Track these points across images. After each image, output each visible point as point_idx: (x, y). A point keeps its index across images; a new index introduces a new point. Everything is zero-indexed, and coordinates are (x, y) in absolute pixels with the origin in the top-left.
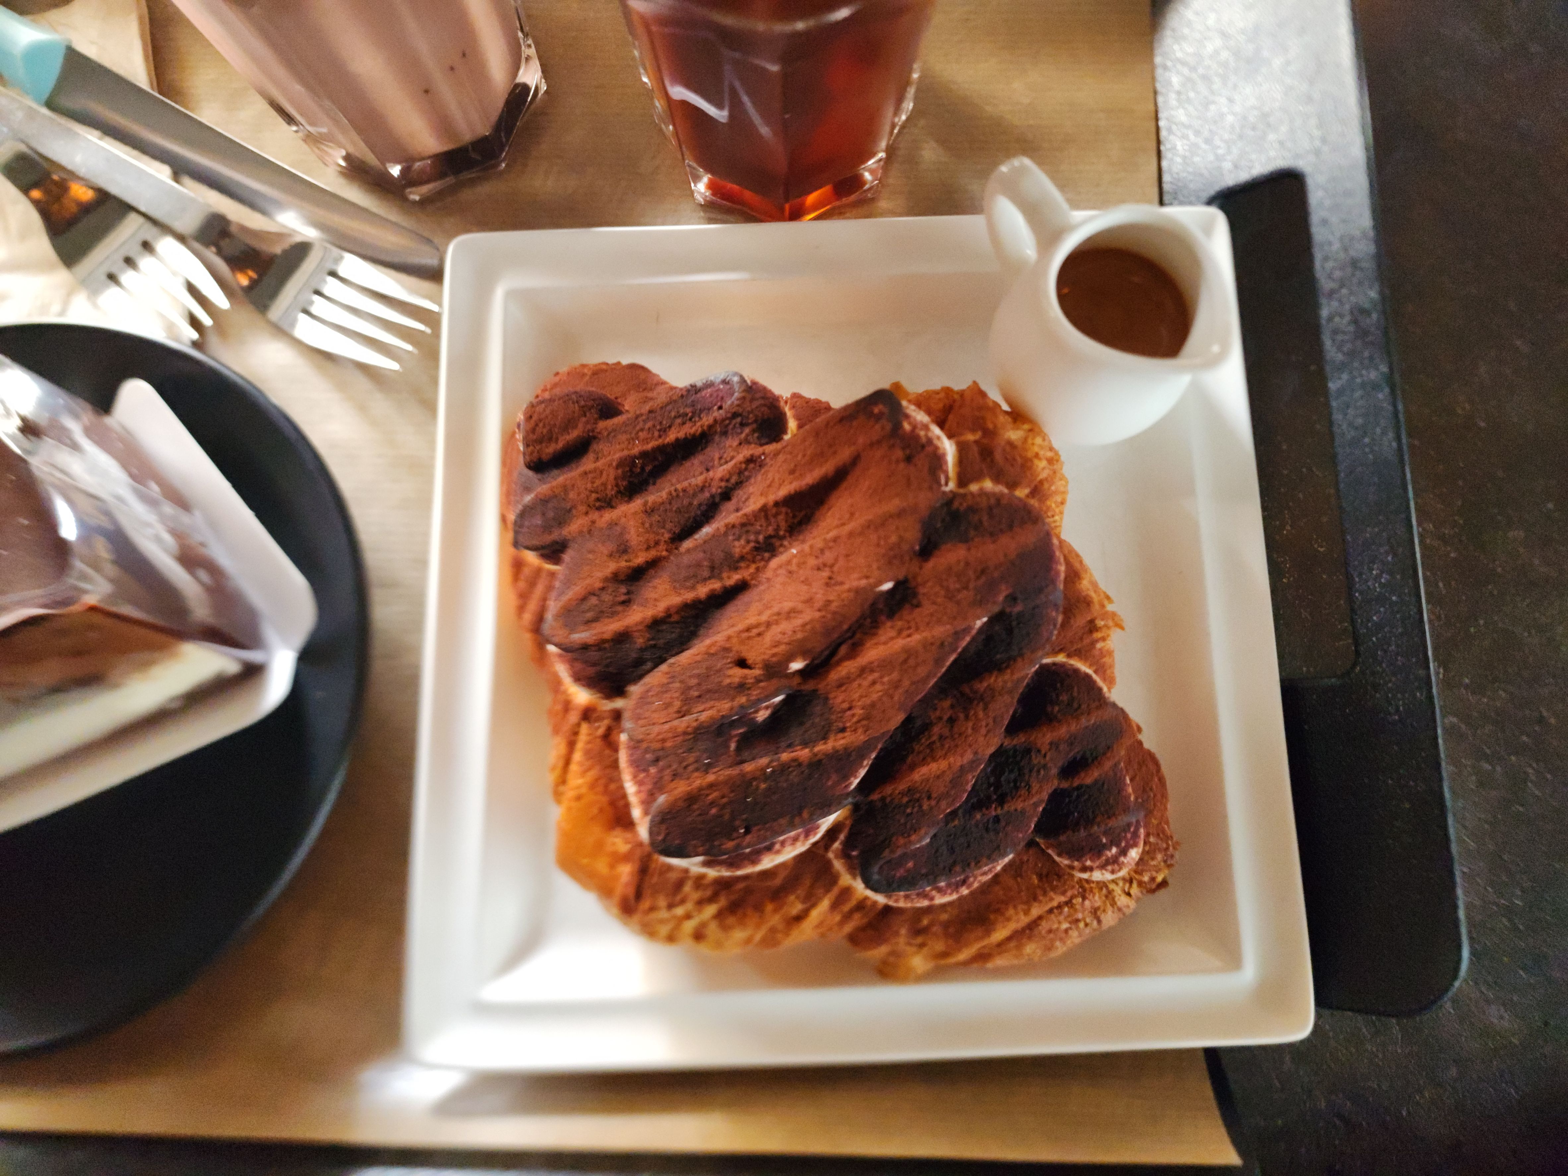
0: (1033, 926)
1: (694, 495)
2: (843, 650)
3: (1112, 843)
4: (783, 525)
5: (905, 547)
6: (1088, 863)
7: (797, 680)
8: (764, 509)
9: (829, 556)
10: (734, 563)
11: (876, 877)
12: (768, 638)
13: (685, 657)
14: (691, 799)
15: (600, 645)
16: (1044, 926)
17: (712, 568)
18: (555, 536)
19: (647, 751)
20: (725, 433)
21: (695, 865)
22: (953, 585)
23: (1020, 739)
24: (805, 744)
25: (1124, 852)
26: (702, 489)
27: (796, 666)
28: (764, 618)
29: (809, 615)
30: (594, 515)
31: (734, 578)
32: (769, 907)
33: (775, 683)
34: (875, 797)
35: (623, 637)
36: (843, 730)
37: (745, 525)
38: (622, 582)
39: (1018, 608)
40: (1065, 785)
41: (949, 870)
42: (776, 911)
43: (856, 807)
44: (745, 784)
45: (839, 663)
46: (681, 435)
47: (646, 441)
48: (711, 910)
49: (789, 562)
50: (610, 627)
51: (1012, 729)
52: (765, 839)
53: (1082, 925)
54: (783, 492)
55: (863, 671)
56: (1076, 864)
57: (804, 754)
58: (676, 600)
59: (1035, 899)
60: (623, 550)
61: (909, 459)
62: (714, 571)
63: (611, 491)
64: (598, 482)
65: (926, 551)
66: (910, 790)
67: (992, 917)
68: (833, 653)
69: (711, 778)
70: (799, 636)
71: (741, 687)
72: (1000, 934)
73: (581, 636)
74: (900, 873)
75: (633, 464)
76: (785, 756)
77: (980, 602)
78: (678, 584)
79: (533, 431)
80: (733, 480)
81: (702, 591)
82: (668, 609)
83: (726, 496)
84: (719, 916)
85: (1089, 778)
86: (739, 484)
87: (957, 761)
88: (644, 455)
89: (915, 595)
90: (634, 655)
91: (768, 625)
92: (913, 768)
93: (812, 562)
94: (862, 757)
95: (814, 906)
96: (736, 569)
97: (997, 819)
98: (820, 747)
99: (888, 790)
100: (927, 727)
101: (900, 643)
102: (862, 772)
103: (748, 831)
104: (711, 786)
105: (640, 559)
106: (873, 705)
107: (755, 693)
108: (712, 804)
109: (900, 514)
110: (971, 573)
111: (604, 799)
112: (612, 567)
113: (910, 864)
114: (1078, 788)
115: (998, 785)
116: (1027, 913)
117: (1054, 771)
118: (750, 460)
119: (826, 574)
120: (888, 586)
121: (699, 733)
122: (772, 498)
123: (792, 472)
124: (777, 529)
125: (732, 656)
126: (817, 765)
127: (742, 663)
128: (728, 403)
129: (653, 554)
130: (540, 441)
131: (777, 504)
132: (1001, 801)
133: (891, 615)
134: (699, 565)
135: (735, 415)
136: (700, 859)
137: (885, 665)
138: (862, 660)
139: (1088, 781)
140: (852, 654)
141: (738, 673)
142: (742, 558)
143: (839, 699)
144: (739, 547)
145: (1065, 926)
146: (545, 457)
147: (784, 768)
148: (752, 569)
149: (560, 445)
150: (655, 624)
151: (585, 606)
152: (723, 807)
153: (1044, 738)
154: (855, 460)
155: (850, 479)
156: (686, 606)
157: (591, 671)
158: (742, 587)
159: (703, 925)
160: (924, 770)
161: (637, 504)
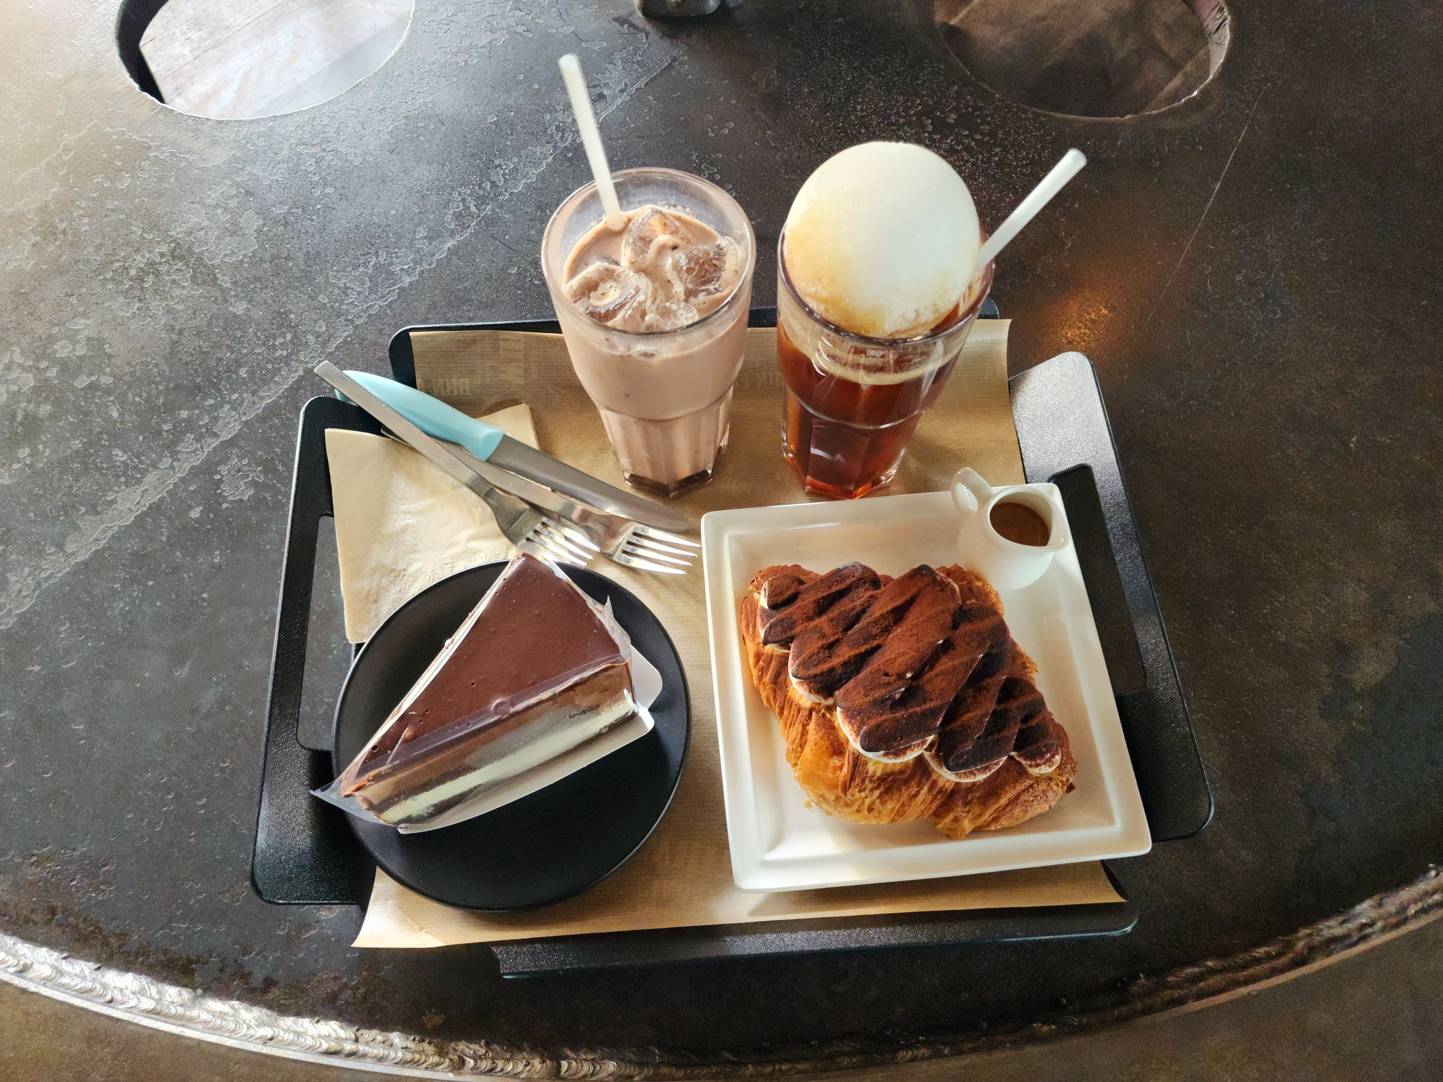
0: (1017, 797)
1: (849, 612)
2: (927, 668)
3: (1048, 751)
4: (892, 621)
5: (947, 625)
6: (1039, 762)
7: (910, 681)
8: (882, 615)
9: (915, 631)
10: (874, 637)
11: (951, 764)
12: (896, 664)
13: (860, 676)
14: (878, 726)
15: (822, 674)
16: (1023, 798)
17: (864, 640)
18: (788, 634)
19: (854, 711)
20: (857, 587)
21: (879, 756)
22: (968, 640)
23: (1003, 706)
24: (918, 706)
25: (1053, 756)
26: (853, 609)
27: (909, 675)
28: (893, 656)
29: (912, 653)
30: (807, 624)
31: (875, 643)
32: (903, 789)
33: (901, 682)
34: (947, 729)
35: (831, 670)
36: (932, 700)
37: (875, 622)
38: (826, 649)
39: (995, 651)
40: (1024, 726)
41: (981, 761)
42: (906, 790)
43: (940, 734)
44: (897, 721)
45: (926, 673)
46: (838, 588)
47: (823, 592)
48: (877, 793)
49: (897, 635)
50: (825, 667)
51: (999, 702)
52: (908, 742)
53: (1039, 798)
54: (890, 607)
55: (937, 676)
56: (1033, 763)
57: (918, 709)
58: (852, 653)
59: (1017, 781)
60: (824, 636)
61: (942, 590)
62: (866, 641)
63: (811, 613)
64: (805, 610)
65: (955, 627)
66: (962, 725)
67: (999, 791)
68: (924, 669)
69: (884, 718)
70: (909, 662)
71: (889, 684)
72: (1003, 801)
73: (812, 672)
74: (962, 761)
75: (819, 602)
76: (910, 711)
77: (979, 646)
78: (852, 647)
79: (773, 591)
80: (866, 604)
81: (863, 649)
82: (849, 657)
83: (864, 611)
84: (880, 796)
85: (1034, 723)
86: (869, 606)
87: (980, 712)
88: (823, 598)
89: (953, 645)
90: (837, 677)
91: (895, 659)
92: (962, 715)
93: (908, 634)
94: (941, 712)
95: (922, 789)
96: (875, 639)
97: (998, 740)
98: (924, 707)
99: (953, 725)
100: (965, 700)
101: (950, 664)
102: (941, 719)
103: (901, 739)
104: (885, 721)
105: (832, 639)
106: (943, 689)
107: (894, 686)
108: (887, 727)
109: (943, 612)
110: (974, 634)
111: (828, 743)
112: (820, 643)
113: (965, 757)
114: (1030, 727)
115: (996, 726)
116: (1014, 788)
117: (1019, 720)
118: (871, 597)
119: (915, 638)
120: (941, 642)
121: (875, 703)
122: (885, 610)
123: (892, 599)
124: (889, 623)
125: (881, 673)
126: (923, 714)
127: (887, 675)
128: (857, 574)
129: (836, 637)
130: (776, 595)
131: (887, 612)
132: (999, 732)
133: (944, 653)
134: (858, 639)
135: (861, 579)
136: (882, 752)
137: (945, 673)
138: (935, 672)
139: (1034, 724)
140: (931, 669)
141: (886, 678)
142: (876, 635)
143: (928, 688)
144: (875, 631)
145: (1031, 799)
146: (779, 602)
147: (911, 715)
148: (882, 639)
149: (786, 596)
150: (845, 664)
151: (812, 659)
152: (891, 729)
153: (1013, 705)
154: (919, 593)
155: (917, 601)
156: (856, 656)
157: (819, 686)
158: (879, 647)
159: (873, 803)
160: (967, 716)
161: (824, 618)
